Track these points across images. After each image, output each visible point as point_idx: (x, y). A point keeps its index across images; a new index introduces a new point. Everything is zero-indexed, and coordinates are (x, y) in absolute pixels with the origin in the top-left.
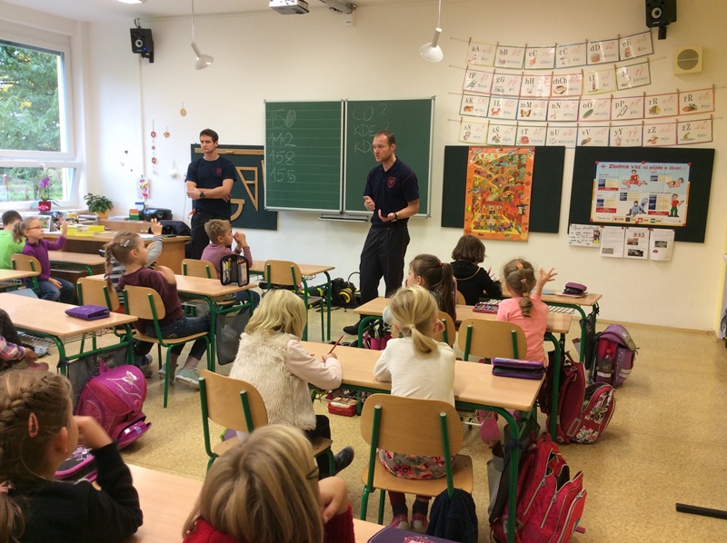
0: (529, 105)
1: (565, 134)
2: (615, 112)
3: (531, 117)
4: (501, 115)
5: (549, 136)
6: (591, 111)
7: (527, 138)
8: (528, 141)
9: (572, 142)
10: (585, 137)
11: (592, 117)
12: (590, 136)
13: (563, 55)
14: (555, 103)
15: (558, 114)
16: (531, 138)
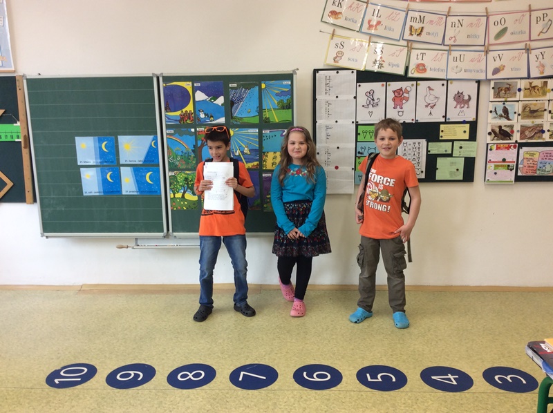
0: (422, 20)
1: (472, 61)
2: (536, 29)
3: (423, 37)
5: (452, 63)
6: (505, 30)
7: (423, 65)
8: (425, 70)
9: (481, 71)
10: (497, 64)
11: (503, 40)
12: (503, 62)
14: (455, 19)
15: (457, 34)
16: (428, 66)
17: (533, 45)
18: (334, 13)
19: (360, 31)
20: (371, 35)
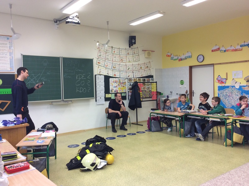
0: (115, 65)
1: (124, 74)
2: (134, 68)
3: (116, 69)
6: (129, 68)
8: (116, 76)
9: (125, 76)
10: (129, 75)
11: (129, 70)
12: (130, 75)
13: (121, 51)
14: (121, 66)
15: (122, 69)
16: (116, 75)
17: (134, 71)
18: (99, 63)
19: (104, 67)
20: (106, 68)
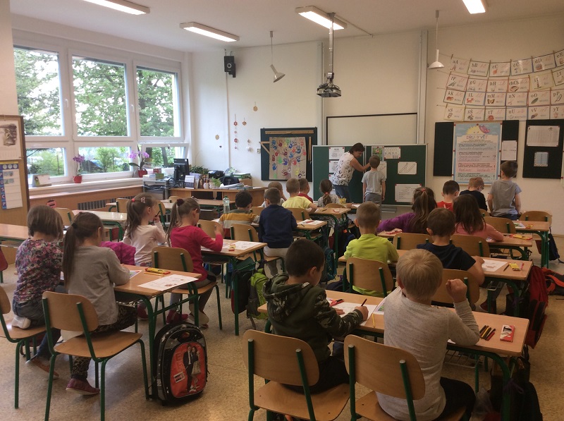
4: (473, 103)
5: (508, 114)
7: (493, 116)
